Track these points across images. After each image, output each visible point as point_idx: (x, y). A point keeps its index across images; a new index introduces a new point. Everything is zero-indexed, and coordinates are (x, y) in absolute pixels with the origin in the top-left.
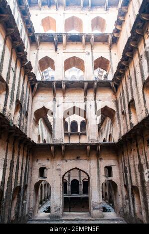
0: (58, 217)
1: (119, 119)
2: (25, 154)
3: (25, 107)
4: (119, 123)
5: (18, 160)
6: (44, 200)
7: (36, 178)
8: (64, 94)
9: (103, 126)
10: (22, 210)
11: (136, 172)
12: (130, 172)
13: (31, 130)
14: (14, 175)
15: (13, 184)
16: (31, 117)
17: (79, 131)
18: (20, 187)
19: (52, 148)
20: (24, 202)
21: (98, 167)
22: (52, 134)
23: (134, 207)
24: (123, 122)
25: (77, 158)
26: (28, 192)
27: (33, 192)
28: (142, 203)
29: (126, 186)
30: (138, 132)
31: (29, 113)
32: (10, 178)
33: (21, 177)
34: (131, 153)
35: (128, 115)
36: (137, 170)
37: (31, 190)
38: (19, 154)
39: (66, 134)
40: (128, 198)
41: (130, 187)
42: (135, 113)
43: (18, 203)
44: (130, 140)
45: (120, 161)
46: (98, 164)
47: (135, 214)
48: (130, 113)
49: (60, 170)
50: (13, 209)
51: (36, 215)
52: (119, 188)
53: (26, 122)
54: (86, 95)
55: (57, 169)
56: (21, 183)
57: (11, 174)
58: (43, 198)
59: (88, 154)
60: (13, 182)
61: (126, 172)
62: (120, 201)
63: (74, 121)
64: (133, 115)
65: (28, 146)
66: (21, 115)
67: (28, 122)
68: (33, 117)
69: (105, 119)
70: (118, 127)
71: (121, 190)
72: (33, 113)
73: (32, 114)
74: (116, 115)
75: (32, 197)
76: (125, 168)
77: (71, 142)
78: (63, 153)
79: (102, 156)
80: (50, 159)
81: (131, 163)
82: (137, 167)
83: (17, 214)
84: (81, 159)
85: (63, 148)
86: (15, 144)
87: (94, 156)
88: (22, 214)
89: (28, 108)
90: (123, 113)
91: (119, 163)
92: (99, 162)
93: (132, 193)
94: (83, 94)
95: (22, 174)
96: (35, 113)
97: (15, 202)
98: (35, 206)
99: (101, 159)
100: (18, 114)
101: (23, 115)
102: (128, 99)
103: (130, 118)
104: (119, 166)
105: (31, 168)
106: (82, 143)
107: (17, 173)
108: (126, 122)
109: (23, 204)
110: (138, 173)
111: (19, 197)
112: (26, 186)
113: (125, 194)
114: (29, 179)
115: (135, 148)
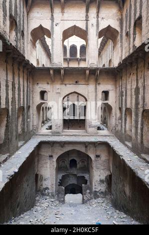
0: (58, 133)
1: (121, 42)
2: (26, 77)
3: (20, 24)
4: (122, 46)
5: (19, 82)
6: (46, 120)
7: (37, 100)
8: (63, 9)
9: (103, 51)
10: (27, 127)
11: (131, 95)
12: (126, 95)
13: (29, 53)
14: (17, 96)
15: (17, 104)
16: (28, 38)
17: (78, 56)
18: (23, 107)
19: (51, 72)
20: (28, 120)
21: (96, 92)
22: (50, 59)
23: (125, 126)
24: (125, 44)
25: (76, 82)
26: (31, 112)
27: (35, 112)
28: (133, 122)
29: (120, 109)
30: (140, 54)
31: (25, 33)
32: (14, 98)
33: (24, 99)
34: (129, 77)
35: (132, 36)
36: (133, 93)
37: (33, 111)
38: (19, 77)
39: (65, 60)
40: (121, 119)
41: (124, 109)
42: (141, 33)
43: (23, 120)
44: (131, 64)
45: (118, 86)
46: (96, 89)
47: (125, 131)
48: (134, 34)
49: (59, 93)
50: (19, 125)
51: (39, 131)
52: (113, 111)
53: (23, 44)
54: (87, 11)
55: (57, 93)
56: (24, 104)
57: (14, 94)
58: (45, 119)
59: (87, 79)
60: (17, 102)
61: (122, 96)
62: (113, 121)
63: (73, 45)
64: (137, 36)
65: (27, 69)
66: (17, 35)
67: (25, 43)
68: (30, 37)
69: (106, 42)
70: (120, 51)
71: (115, 112)
72: (30, 32)
73: (28, 34)
74: (119, 37)
75: (35, 116)
76: (122, 92)
77: (70, 66)
78: (62, 77)
79: (100, 81)
80: (49, 83)
81: (129, 87)
82: (133, 90)
83: (23, 129)
84: (79, 83)
85: (62, 72)
86: (14, 66)
87: (92, 80)
88: (28, 130)
89: (23, 26)
90: (127, 34)
91: (116, 88)
92: (98, 87)
93: (125, 114)
94: (84, 10)
95: (24, 96)
96: (31, 32)
97: (20, 119)
98: (38, 124)
99: (99, 84)
100: (14, 33)
101: (19, 34)
102: (135, 15)
103: (134, 40)
104: (116, 91)
105: (33, 91)
106: (81, 68)
107: (19, 95)
108: (129, 44)
109: (27, 122)
110: (134, 97)
111: (23, 115)
112: (29, 107)
113: (118, 115)
114: (31, 101)
115: (135, 72)
